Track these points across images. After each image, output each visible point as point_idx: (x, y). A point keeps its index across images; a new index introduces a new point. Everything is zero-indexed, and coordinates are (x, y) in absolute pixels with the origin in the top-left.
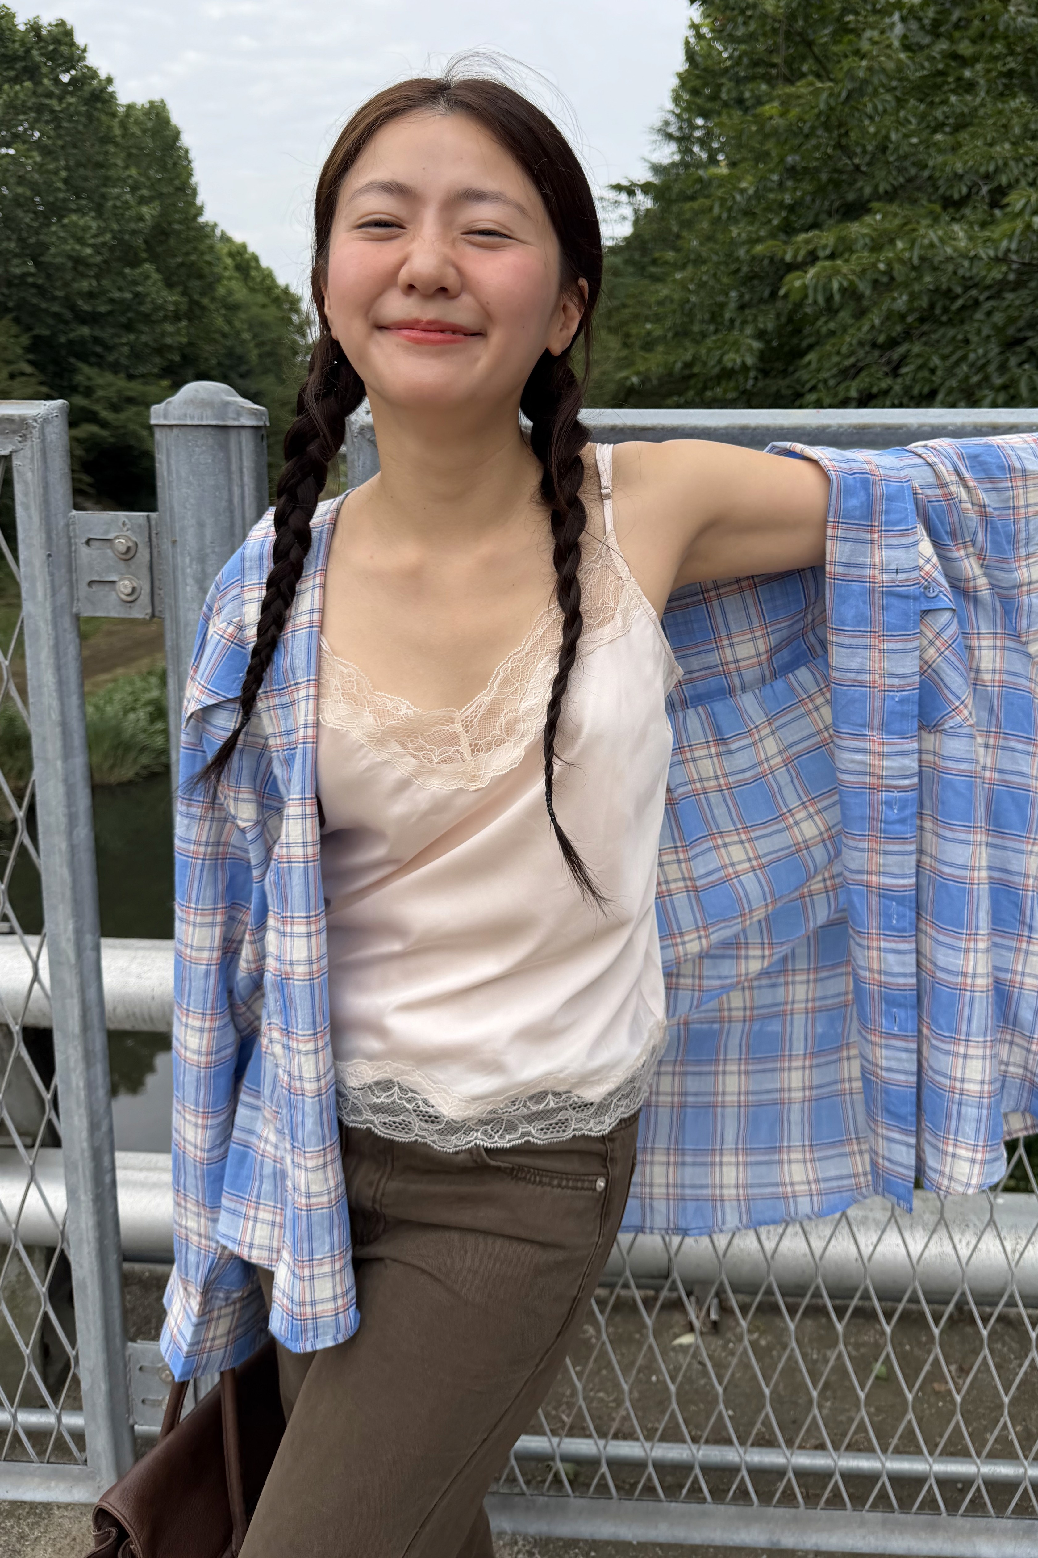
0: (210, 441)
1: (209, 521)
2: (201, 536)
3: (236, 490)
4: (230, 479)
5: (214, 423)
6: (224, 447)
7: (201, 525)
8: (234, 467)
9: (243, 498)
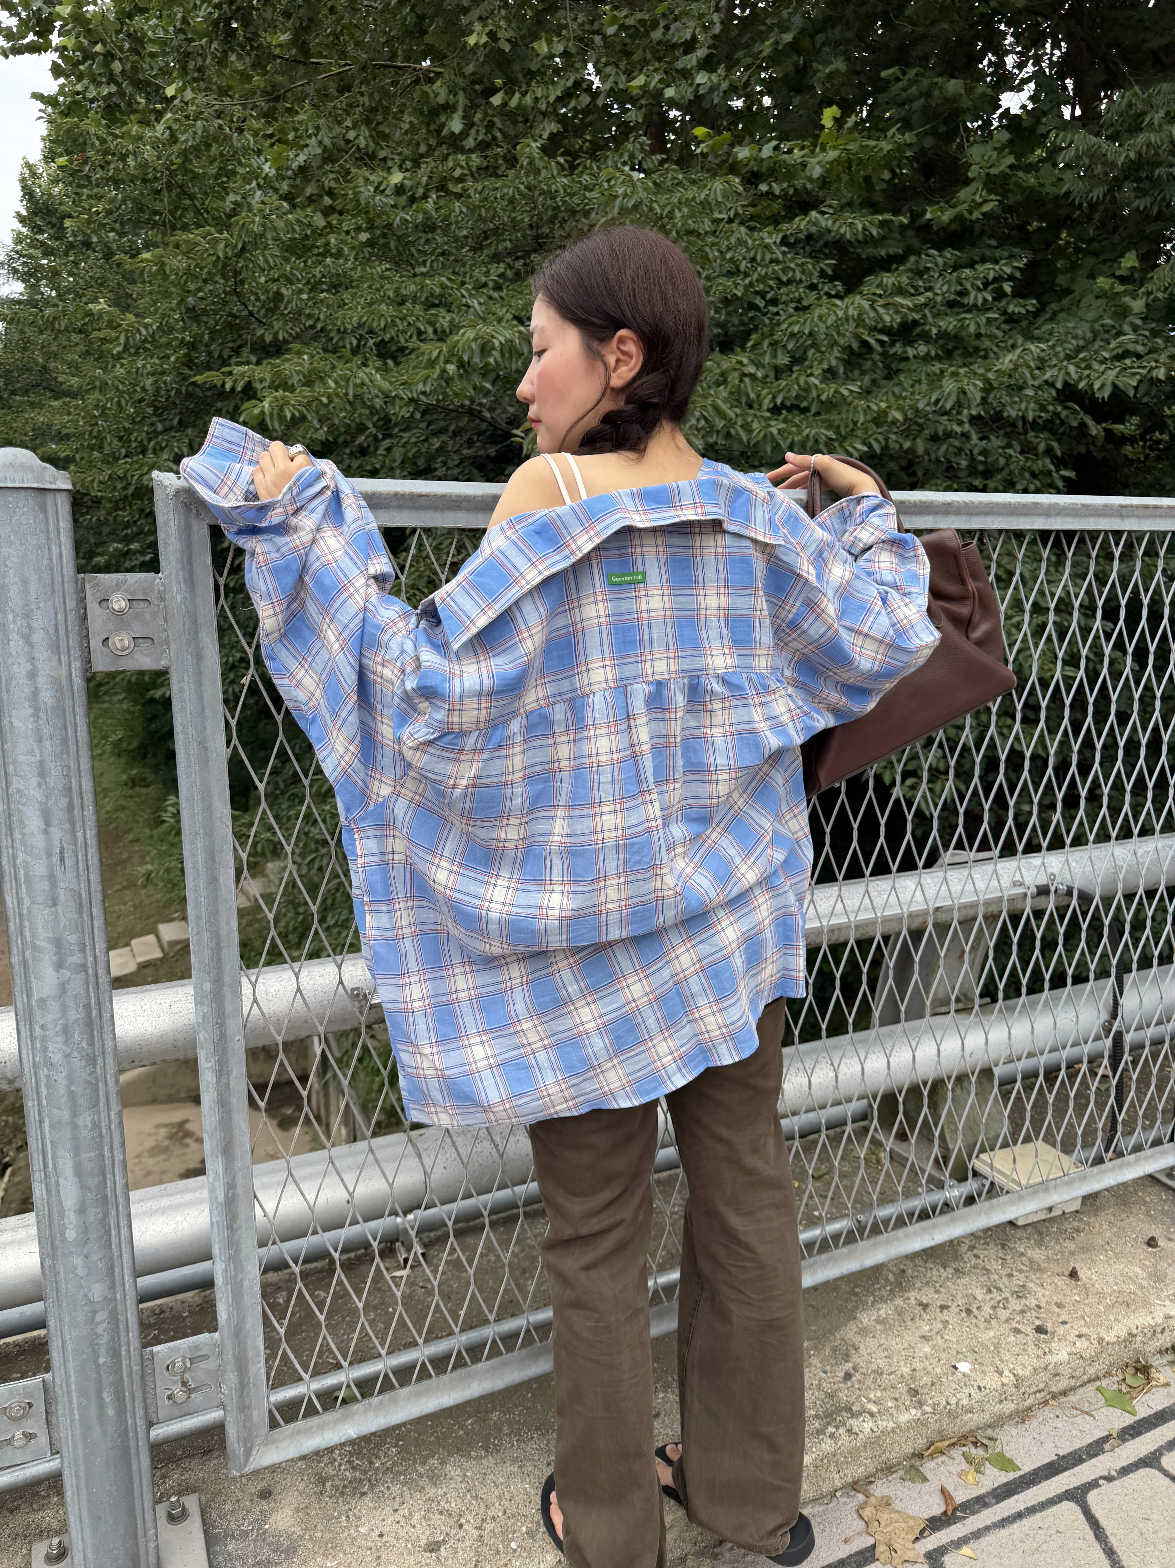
0: (31, 503)
1: (33, 578)
2: (26, 593)
3: (55, 550)
4: (49, 539)
5: (35, 485)
6: (43, 509)
7: (25, 582)
8: (51, 528)
9: (61, 557)
